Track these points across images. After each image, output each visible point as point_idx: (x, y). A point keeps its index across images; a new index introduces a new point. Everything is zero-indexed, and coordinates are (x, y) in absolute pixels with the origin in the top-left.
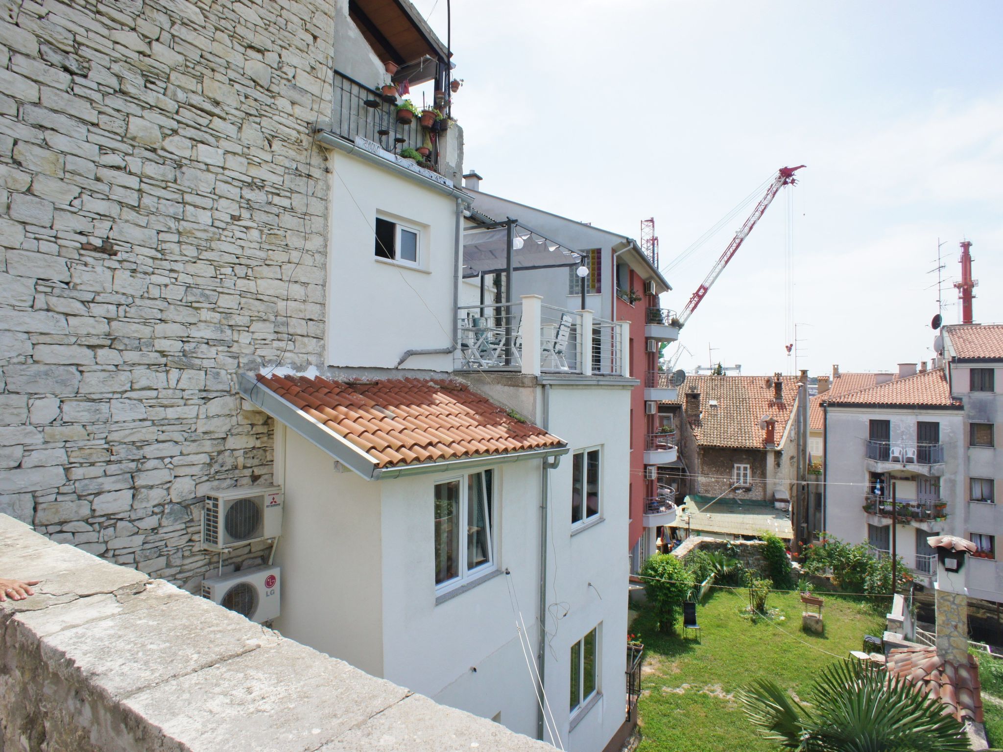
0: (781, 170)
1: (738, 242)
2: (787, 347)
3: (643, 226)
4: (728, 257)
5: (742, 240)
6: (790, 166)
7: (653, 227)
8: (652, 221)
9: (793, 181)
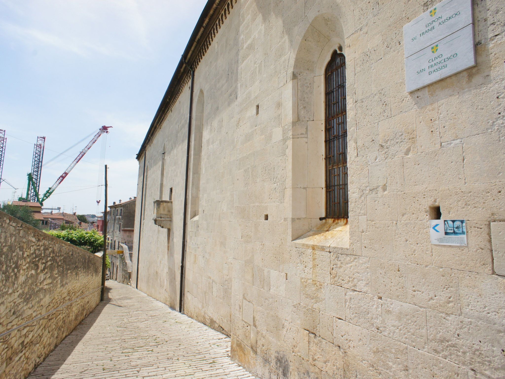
0: (102, 127)
1: (82, 154)
2: (97, 201)
3: (39, 140)
4: (78, 160)
5: (85, 154)
6: (107, 126)
7: (44, 141)
8: (44, 138)
9: (107, 132)
